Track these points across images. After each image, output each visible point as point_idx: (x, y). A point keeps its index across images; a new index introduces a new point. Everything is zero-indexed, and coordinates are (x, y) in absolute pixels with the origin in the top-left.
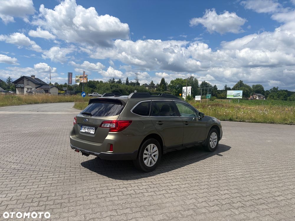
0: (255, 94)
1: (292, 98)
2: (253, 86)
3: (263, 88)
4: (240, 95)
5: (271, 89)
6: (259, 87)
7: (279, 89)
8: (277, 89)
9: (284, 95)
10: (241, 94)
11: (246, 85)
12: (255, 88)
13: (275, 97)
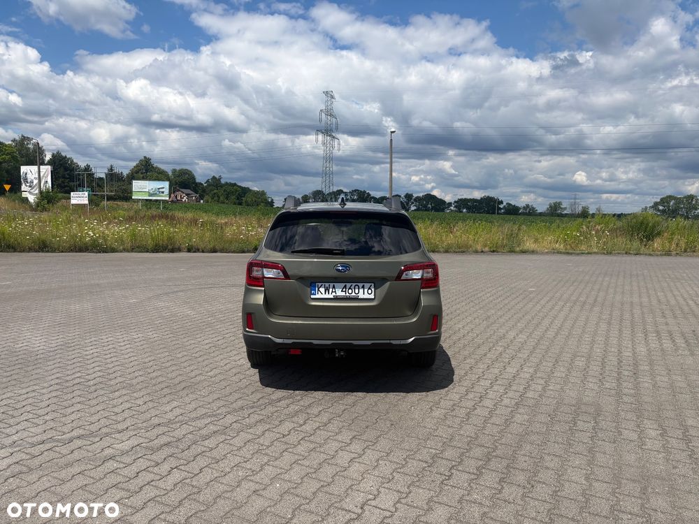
0: (179, 190)
1: (249, 200)
2: (174, 171)
3: (193, 178)
4: (163, 192)
5: (208, 181)
6: (187, 173)
7: (223, 181)
8: (219, 180)
9: (237, 194)
10: (167, 191)
11: (159, 169)
12: (179, 176)
13: (221, 198)
